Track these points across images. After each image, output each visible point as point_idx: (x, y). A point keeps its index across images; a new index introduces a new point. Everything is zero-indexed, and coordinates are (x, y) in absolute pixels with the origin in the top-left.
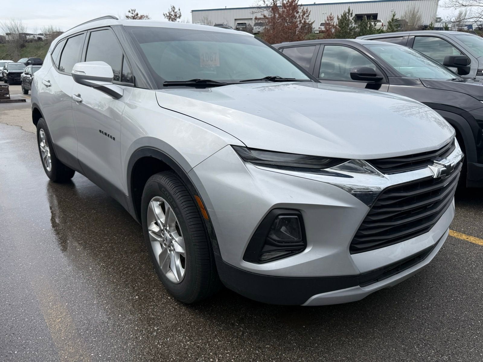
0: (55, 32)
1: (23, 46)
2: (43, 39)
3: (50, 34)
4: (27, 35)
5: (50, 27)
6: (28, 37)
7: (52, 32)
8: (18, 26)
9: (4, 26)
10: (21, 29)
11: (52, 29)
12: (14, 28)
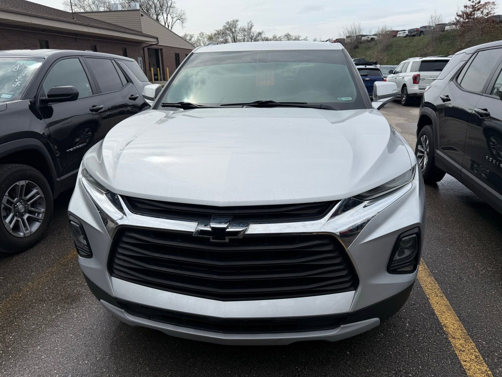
0: (388, 31)
1: (356, 47)
2: (376, 39)
3: (382, 34)
4: (363, 37)
5: (384, 27)
6: (363, 38)
7: (384, 32)
8: (357, 29)
9: (346, 30)
10: (359, 32)
11: (385, 28)
12: (353, 30)
